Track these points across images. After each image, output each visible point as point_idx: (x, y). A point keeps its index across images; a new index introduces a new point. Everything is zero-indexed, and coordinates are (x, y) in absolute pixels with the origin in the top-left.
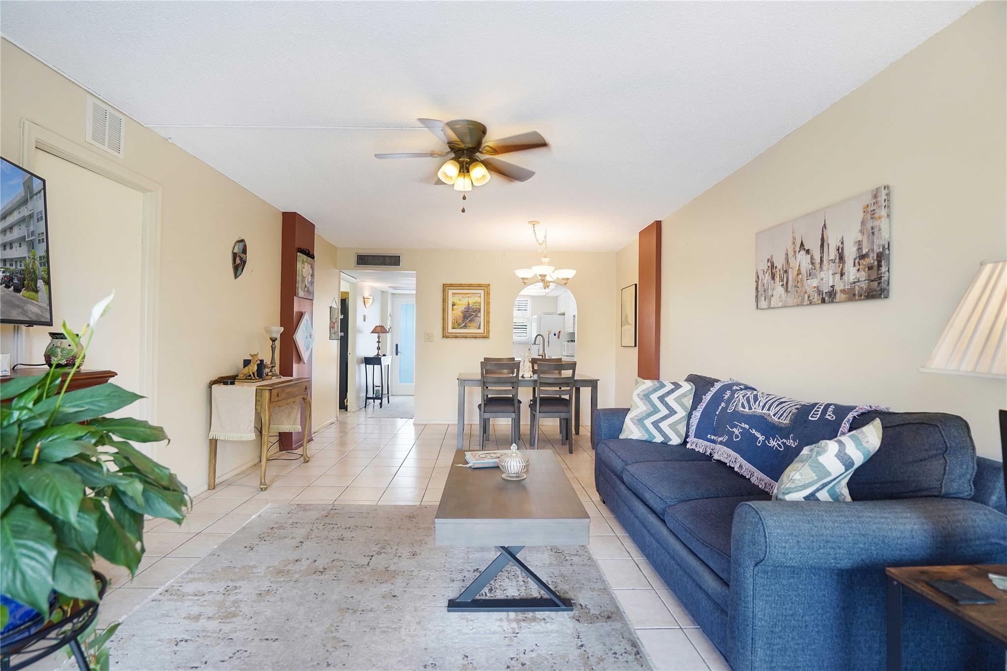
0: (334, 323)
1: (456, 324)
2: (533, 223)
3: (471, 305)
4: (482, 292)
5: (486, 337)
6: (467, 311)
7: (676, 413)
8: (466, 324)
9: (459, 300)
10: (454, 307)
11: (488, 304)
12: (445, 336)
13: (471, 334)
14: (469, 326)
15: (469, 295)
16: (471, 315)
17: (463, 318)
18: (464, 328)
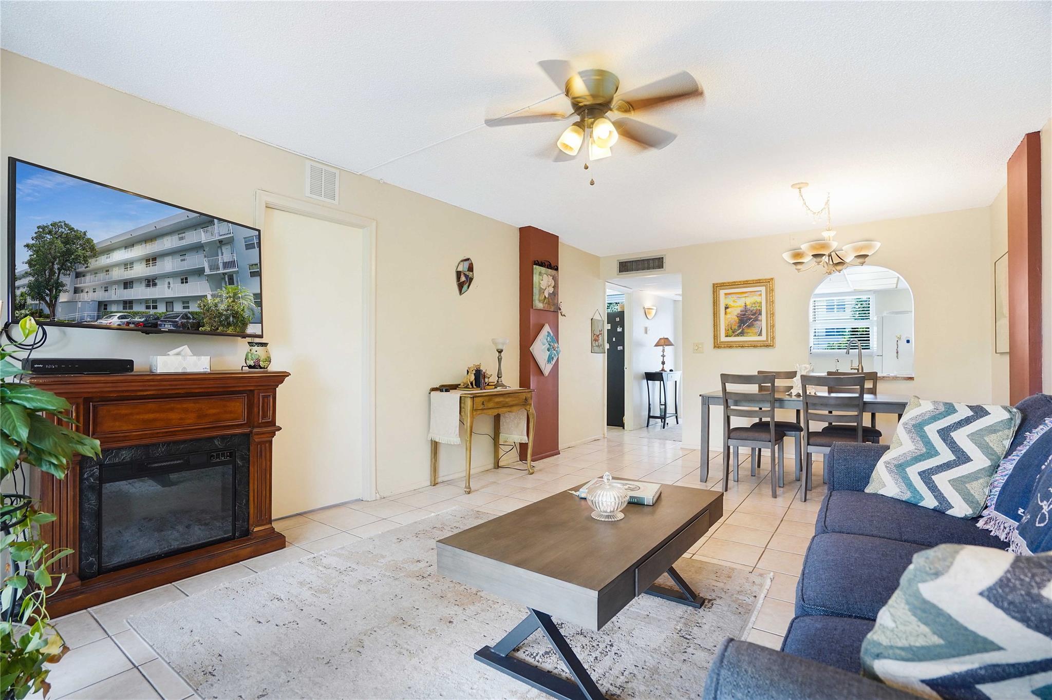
0: (598, 336)
1: (730, 331)
2: (798, 186)
3: (748, 307)
4: (763, 289)
5: (770, 346)
6: (745, 315)
7: (968, 459)
8: (743, 330)
9: (734, 301)
10: (727, 310)
11: (771, 302)
12: (717, 345)
13: (750, 343)
14: (747, 333)
15: (746, 295)
16: (750, 319)
17: (739, 323)
18: (741, 336)
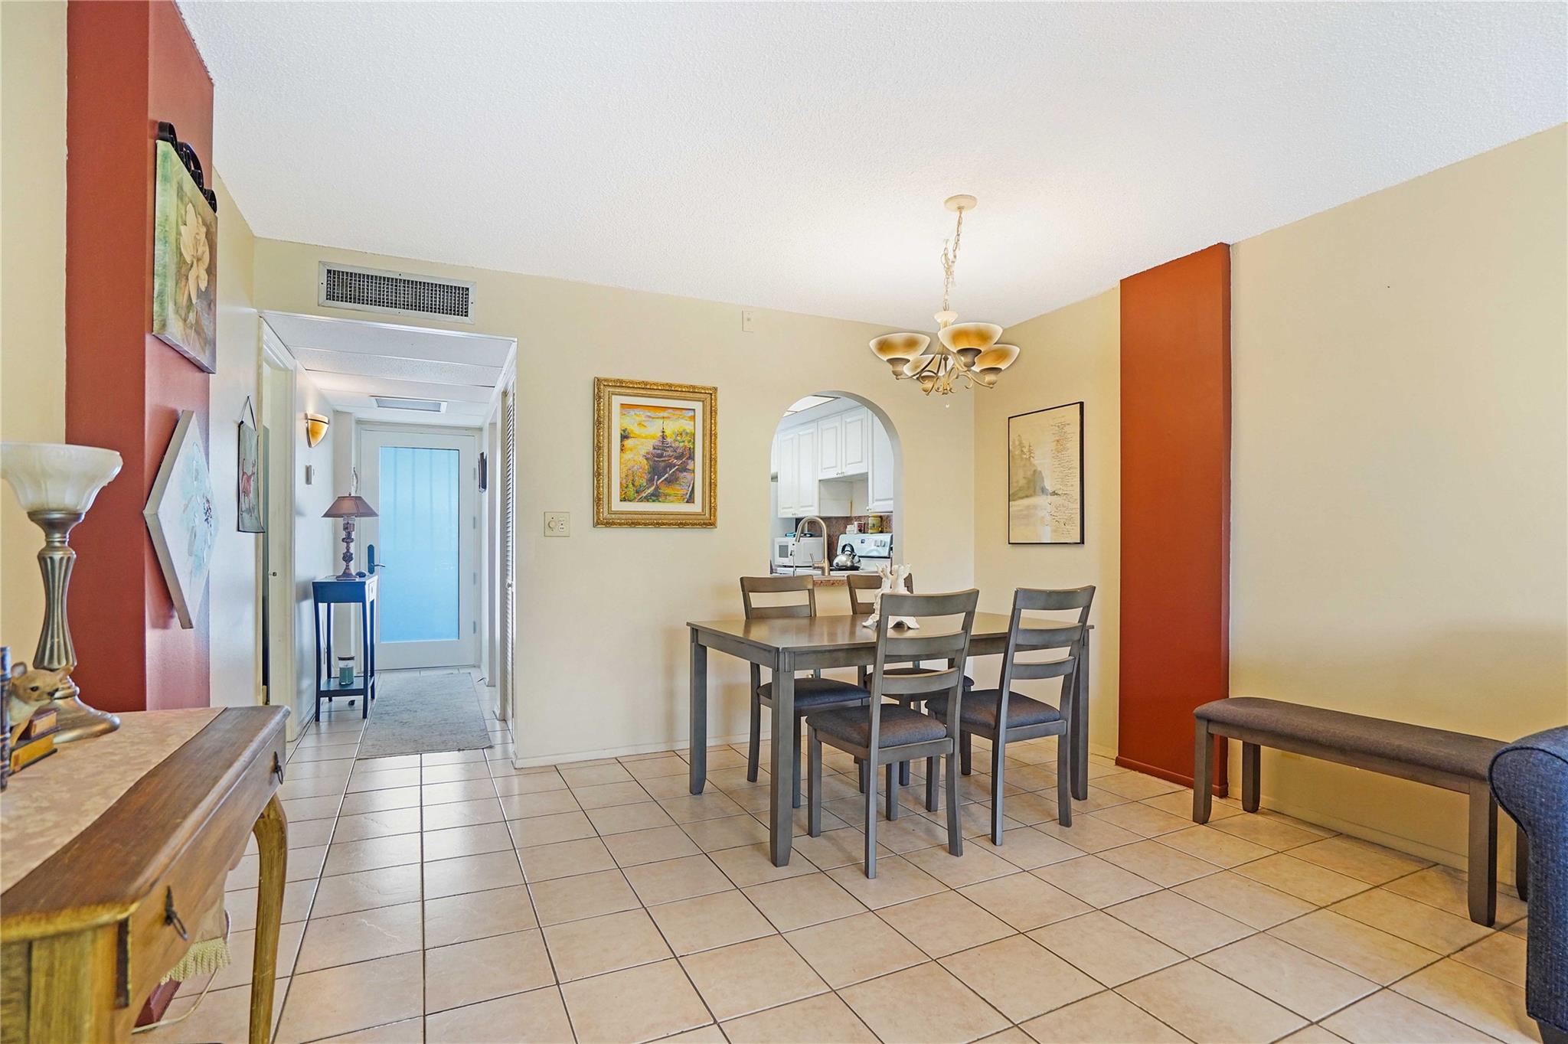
1: (631, 491)
3: (669, 440)
4: (698, 406)
5: (711, 525)
6: (661, 456)
8: (657, 488)
9: (639, 424)
10: (628, 443)
11: (711, 436)
12: (602, 521)
13: (671, 517)
14: (666, 495)
15: (665, 414)
16: (672, 466)
17: (649, 473)
18: (654, 501)
